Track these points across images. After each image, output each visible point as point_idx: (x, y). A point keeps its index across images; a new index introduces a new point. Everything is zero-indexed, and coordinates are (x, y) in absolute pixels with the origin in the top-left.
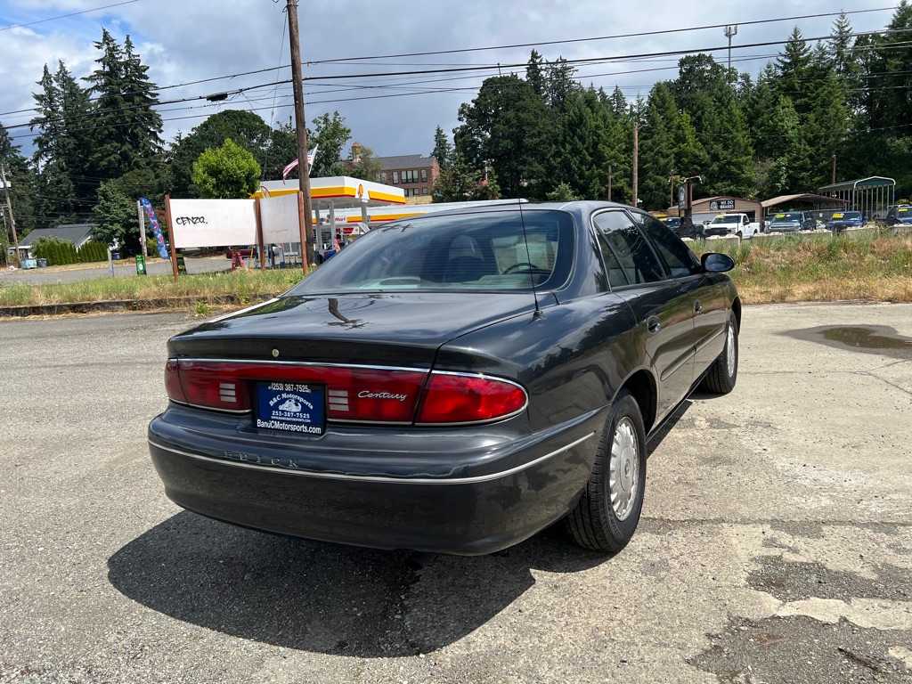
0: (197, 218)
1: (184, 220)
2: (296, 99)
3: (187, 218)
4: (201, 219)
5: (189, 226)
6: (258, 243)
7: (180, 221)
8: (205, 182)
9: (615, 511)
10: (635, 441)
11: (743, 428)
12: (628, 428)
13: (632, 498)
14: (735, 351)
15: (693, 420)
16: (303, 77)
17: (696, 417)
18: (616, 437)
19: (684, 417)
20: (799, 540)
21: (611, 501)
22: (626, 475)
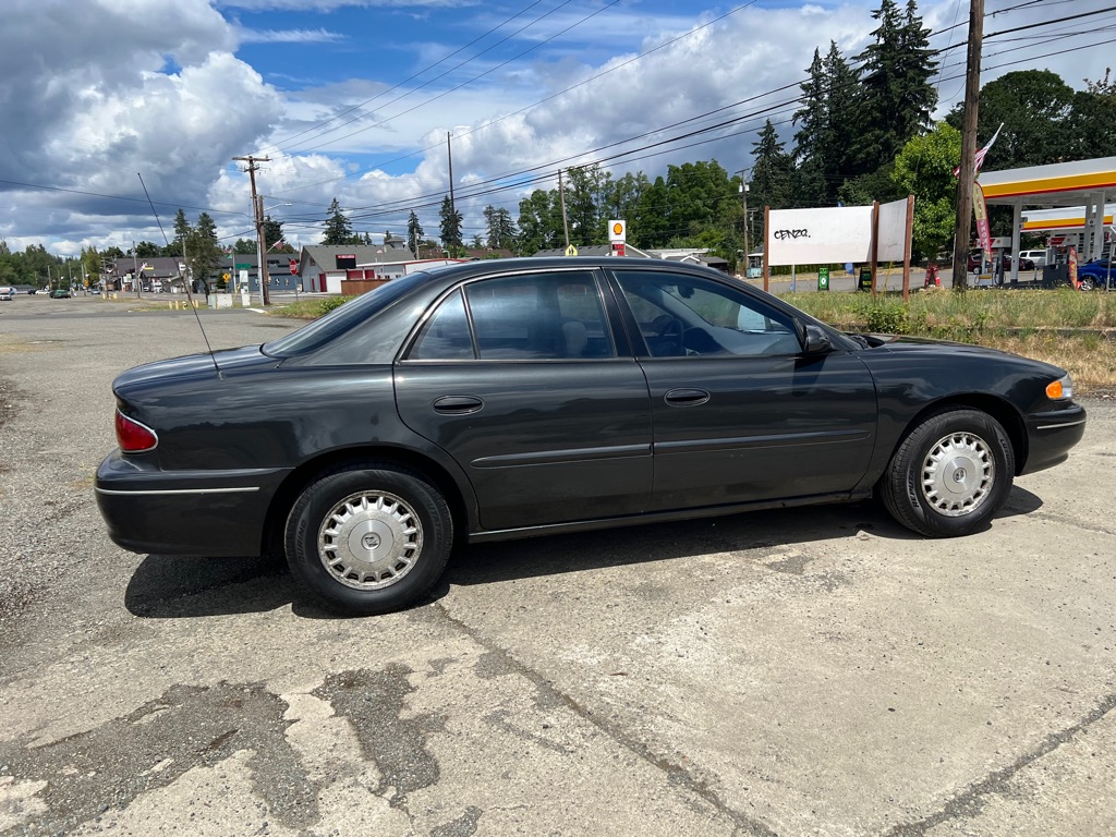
0: (799, 231)
1: (782, 234)
2: (968, 68)
3: (788, 232)
4: (803, 232)
5: (789, 240)
6: (870, 260)
7: (778, 235)
8: (903, 178)
9: (335, 574)
10: (417, 521)
11: (798, 577)
12: (396, 505)
13: (398, 575)
14: (990, 478)
15: (779, 552)
16: (985, 33)
17: (794, 550)
18: (348, 505)
19: (784, 546)
20: (466, 671)
21: (324, 562)
22: (367, 547)
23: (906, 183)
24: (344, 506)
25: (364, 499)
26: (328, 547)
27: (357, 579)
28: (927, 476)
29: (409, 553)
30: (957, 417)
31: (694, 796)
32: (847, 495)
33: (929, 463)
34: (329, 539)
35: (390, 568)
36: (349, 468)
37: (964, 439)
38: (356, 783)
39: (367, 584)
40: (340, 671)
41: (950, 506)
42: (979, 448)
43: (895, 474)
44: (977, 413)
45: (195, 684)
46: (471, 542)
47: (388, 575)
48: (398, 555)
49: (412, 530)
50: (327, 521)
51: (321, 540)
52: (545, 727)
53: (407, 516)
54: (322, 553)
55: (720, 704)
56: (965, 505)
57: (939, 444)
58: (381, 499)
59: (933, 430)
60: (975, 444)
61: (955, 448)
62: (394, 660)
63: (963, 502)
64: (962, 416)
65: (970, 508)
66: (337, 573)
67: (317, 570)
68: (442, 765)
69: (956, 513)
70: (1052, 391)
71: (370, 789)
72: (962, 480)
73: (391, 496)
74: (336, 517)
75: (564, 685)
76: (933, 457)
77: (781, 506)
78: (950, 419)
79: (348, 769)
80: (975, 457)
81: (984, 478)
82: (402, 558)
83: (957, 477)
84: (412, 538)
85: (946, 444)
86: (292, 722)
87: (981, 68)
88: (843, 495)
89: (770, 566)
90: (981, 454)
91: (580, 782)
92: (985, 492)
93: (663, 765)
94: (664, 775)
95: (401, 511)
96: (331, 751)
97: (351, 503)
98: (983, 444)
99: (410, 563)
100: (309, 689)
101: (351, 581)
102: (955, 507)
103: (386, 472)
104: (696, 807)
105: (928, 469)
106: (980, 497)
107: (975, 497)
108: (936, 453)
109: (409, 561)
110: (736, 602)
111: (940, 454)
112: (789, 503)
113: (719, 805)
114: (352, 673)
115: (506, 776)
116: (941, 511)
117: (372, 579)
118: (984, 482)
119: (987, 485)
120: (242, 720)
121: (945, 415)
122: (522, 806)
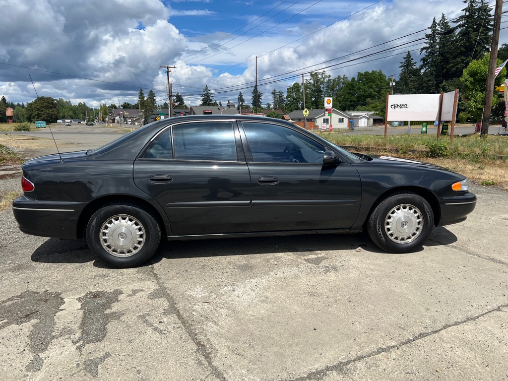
0: (403, 105)
3: (397, 105)
4: (405, 106)
5: (398, 109)
7: (393, 107)
8: (466, 80)
9: (107, 249)
10: (143, 229)
11: (315, 266)
12: (134, 221)
13: (134, 252)
14: (421, 227)
15: (315, 254)
16: (503, 11)
17: (322, 254)
18: (113, 220)
19: (319, 252)
20: (145, 295)
21: (102, 244)
22: (121, 239)
23: (468, 83)
24: (111, 221)
25: (120, 218)
26: (104, 238)
27: (117, 252)
28: (388, 224)
29: (139, 243)
30: (404, 197)
31: (202, 358)
32: (349, 230)
33: (390, 218)
34: (104, 234)
35: (131, 248)
36: (113, 204)
37: (408, 208)
38: (69, 338)
39: (121, 255)
40: (95, 291)
41: (400, 238)
42: (415, 212)
43: (372, 222)
44: (414, 195)
45: (35, 291)
46: (168, 240)
47: (129, 251)
48: (134, 243)
49: (141, 233)
50: (104, 226)
51: (101, 234)
52: (161, 322)
53: (139, 226)
54: (102, 240)
55: (240, 320)
56: (407, 239)
57: (395, 209)
58: (127, 218)
59: (391, 202)
60: (413, 210)
61: (403, 211)
62: (119, 288)
63: (406, 237)
64: (406, 197)
65: (410, 240)
66: (108, 249)
67: (98, 247)
68: (108, 334)
69: (403, 242)
70: (455, 187)
71: (73, 341)
72: (405, 227)
73: (132, 217)
74: (108, 225)
75: (180, 306)
76: (391, 215)
77: (315, 233)
78: (400, 197)
79: (70, 332)
80: (413, 216)
81: (418, 226)
82: (136, 245)
83: (403, 224)
84: (141, 236)
85: (398, 209)
86: (61, 310)
87: (501, 28)
88: (346, 230)
89: (306, 260)
90: (416, 215)
91: (159, 347)
92: (418, 233)
93: (199, 344)
94: (195, 347)
95: (136, 224)
96: (69, 323)
97: (114, 219)
98: (417, 210)
99: (140, 247)
100: (77, 297)
101: (114, 253)
102: (402, 239)
103: (129, 207)
104: (200, 363)
105: (389, 220)
106: (415, 236)
107: (413, 235)
108: (393, 213)
109: (139, 246)
110: (280, 274)
111: (395, 214)
112: (319, 232)
113: (210, 363)
114: (99, 292)
115: (130, 341)
116: (395, 241)
117: (123, 253)
118: (418, 229)
119: (419, 230)
120: (43, 307)
121: (397, 195)
122: (128, 355)
